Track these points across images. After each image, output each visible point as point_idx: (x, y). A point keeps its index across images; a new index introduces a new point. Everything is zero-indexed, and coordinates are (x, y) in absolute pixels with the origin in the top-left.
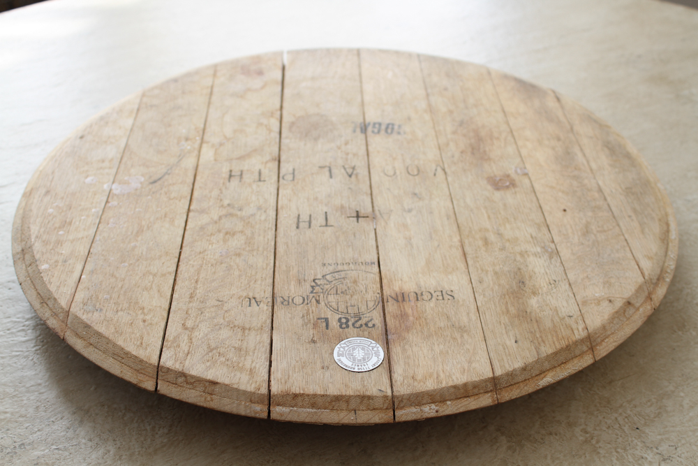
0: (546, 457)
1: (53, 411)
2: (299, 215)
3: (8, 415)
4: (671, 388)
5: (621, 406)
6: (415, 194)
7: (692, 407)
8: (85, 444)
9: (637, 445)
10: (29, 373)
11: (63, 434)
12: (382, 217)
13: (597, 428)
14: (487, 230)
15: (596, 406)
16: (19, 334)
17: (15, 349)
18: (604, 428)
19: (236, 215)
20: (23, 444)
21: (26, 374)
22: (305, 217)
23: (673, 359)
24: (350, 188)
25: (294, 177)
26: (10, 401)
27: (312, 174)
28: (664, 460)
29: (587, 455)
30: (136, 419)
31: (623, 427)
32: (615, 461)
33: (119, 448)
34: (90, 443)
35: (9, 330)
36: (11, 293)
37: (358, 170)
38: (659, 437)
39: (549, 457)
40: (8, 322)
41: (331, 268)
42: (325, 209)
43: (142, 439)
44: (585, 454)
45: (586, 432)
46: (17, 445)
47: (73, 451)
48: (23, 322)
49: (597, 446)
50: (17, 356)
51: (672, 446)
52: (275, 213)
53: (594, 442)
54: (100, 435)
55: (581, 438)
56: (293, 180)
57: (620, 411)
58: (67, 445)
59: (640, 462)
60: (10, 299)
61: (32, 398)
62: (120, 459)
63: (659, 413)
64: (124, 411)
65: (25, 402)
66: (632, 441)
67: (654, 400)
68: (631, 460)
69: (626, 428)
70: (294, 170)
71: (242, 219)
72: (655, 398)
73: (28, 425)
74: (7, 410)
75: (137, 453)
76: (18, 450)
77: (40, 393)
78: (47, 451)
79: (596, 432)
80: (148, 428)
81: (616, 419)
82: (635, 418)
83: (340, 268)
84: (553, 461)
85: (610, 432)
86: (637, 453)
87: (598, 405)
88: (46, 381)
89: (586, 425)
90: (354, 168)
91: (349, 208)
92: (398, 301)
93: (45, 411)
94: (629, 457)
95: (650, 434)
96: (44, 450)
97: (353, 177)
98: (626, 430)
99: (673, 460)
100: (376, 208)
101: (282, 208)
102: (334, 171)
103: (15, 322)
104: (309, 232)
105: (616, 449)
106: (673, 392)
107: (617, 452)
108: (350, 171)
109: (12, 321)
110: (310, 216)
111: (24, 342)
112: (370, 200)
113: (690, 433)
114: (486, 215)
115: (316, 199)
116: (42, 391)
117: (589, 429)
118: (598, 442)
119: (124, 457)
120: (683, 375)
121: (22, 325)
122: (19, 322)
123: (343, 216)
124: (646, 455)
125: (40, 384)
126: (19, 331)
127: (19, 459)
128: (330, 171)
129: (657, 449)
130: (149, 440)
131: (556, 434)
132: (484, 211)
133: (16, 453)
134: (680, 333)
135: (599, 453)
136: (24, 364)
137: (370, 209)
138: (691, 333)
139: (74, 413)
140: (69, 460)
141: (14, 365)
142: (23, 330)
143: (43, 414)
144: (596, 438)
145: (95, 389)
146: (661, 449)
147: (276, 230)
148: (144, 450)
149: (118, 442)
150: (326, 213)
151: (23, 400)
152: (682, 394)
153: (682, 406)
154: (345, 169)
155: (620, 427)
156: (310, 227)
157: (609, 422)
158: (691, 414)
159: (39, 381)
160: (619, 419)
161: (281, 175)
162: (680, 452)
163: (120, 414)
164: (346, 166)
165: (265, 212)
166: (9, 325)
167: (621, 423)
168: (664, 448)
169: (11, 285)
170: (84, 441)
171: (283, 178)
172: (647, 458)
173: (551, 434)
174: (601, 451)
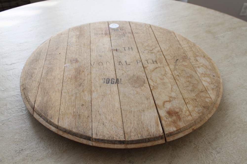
0: (183, 153)
1: (31, 138)
2: (132, 50)
3: (18, 140)
4: (219, 130)
5: (205, 136)
6: (101, 56)
7: (225, 136)
8: (42, 149)
9: (210, 148)
10: (24, 125)
11: (35, 146)
12: (110, 50)
13: (198, 143)
14: (83, 47)
15: (197, 136)
16: (20, 112)
17: (19, 117)
18: (200, 143)
19: (149, 50)
20: (22, 149)
21: (23, 126)
22: (131, 50)
23: (219, 120)
24: (120, 58)
25: (137, 61)
26: (18, 135)
27: (132, 62)
28: (218, 153)
29: (196, 152)
30: (57, 141)
31: (206, 143)
32: (204, 154)
33: (53, 151)
34: (44, 149)
35: (17, 111)
36: (18, 99)
37: (118, 64)
38: (216, 146)
39: (184, 153)
40: (17, 108)
41: (121, 39)
42: (126, 52)
43: (60, 148)
44: (195, 151)
45: (195, 144)
46: (21, 150)
47: (38, 152)
48: (21, 108)
49: (198, 149)
50: (20, 120)
51: (220, 148)
52: (139, 51)
53: (197, 147)
54: (46, 146)
55: (194, 146)
56: (137, 60)
57: (205, 137)
58: (36, 150)
59: (211, 154)
60: (17, 101)
61: (25, 134)
62: (53, 154)
63: (216, 138)
64: (53, 138)
65: (23, 135)
66: (209, 147)
67: (214, 134)
68: (208, 153)
69: (207, 143)
70: (138, 64)
71: (147, 50)
72: (214, 133)
73: (24, 143)
74: (17, 138)
75: (58, 152)
76: (21, 152)
77: (27, 132)
78: (30, 152)
79: (198, 144)
80: (61, 144)
81: (203, 140)
82: (209, 140)
83: (120, 39)
84: (186, 154)
85: (202, 144)
86: (210, 151)
87: (198, 135)
88: (29, 128)
89: (195, 142)
90: (119, 64)
91: (119, 52)
92: (107, 33)
93: (29, 138)
94: (208, 152)
95: (214, 145)
96: (29, 151)
97: (119, 62)
98: (206, 144)
99: (221, 153)
100: (112, 52)
101: (137, 52)
102: (125, 63)
103: (19, 108)
104: (129, 46)
105: (204, 150)
106: (219, 131)
107: (204, 151)
108: (120, 63)
109: (18, 108)
110: (129, 50)
111: (22, 115)
112: (114, 54)
113: (225, 144)
114: (82, 51)
115: (129, 55)
116: (28, 131)
117: (196, 143)
118: (198, 148)
119: (54, 154)
120: (222, 125)
121: (21, 109)
122: (20, 108)
123: (120, 50)
124: (213, 152)
125: (27, 129)
126: (20, 111)
127: (21, 154)
128: (127, 64)
129: (216, 149)
130: (62, 148)
131: (186, 145)
132: (82, 52)
133: (20, 152)
134: (220, 112)
135: (199, 151)
136: (22, 122)
137: (113, 52)
138: (223, 112)
139: (38, 139)
140: (37, 155)
141: (19, 123)
142: (21, 111)
143: (29, 139)
144: (198, 146)
145: (44, 131)
146: (217, 149)
147: (137, 47)
148: (60, 151)
149: (52, 149)
150: (125, 51)
151: (22, 135)
152: (222, 132)
153: (222, 135)
154: (122, 64)
155: (205, 143)
156: (129, 48)
157: (201, 141)
158: (225, 138)
159: (27, 128)
160: (204, 140)
161: (141, 62)
162: (222, 150)
163: (52, 139)
164: (122, 65)
165: (142, 51)
166: (17, 109)
167: (205, 141)
168: (218, 149)
169: (18, 96)
170: (41, 148)
171: (140, 61)
172: (213, 153)
173: (185, 145)
174: (200, 151)
